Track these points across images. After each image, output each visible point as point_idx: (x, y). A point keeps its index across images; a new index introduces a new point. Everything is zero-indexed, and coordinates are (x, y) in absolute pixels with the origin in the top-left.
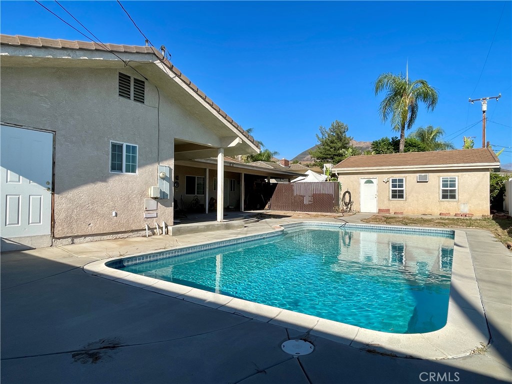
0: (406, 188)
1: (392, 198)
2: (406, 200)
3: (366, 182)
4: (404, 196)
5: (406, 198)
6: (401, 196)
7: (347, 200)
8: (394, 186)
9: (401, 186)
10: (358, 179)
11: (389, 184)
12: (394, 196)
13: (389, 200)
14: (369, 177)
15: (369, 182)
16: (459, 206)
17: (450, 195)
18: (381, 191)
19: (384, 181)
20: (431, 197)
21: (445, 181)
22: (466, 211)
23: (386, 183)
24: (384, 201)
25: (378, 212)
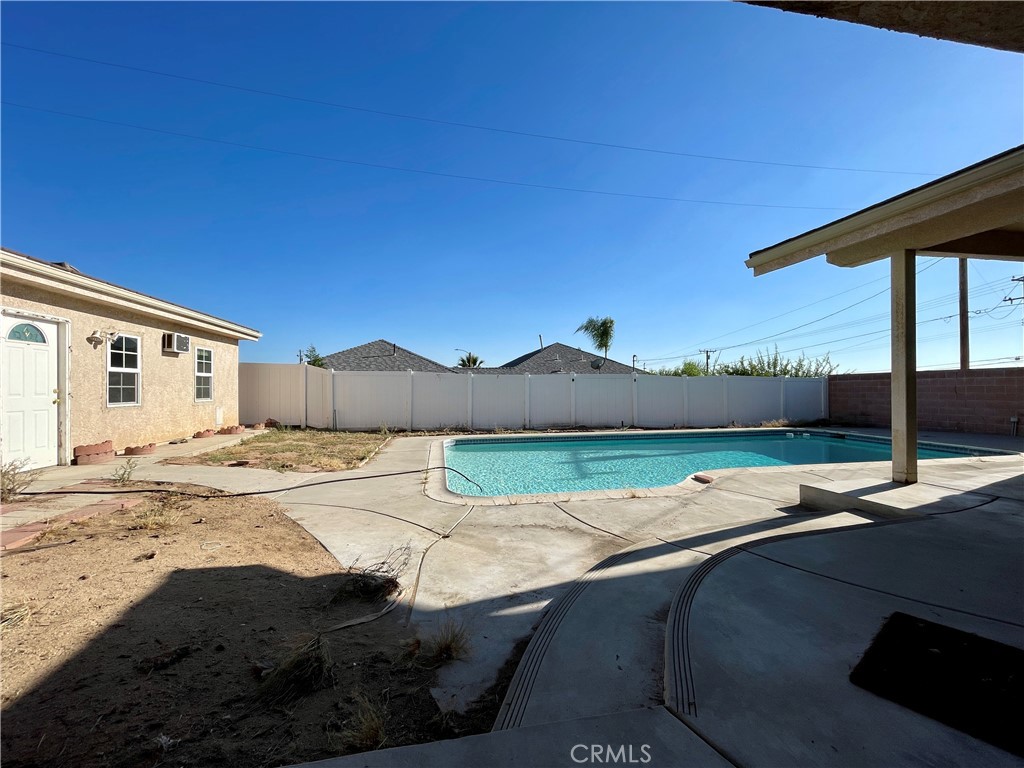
0: (142, 369)
1: (111, 401)
3: (15, 334)
4: (139, 395)
5: (143, 399)
6: (130, 395)
8: (116, 360)
9: (132, 362)
11: (104, 351)
12: (114, 396)
13: (104, 409)
16: (214, 412)
17: (203, 389)
18: (81, 375)
19: (90, 340)
20: (183, 394)
21: (200, 357)
22: (221, 422)
23: (95, 347)
24: (90, 413)
25: (74, 462)
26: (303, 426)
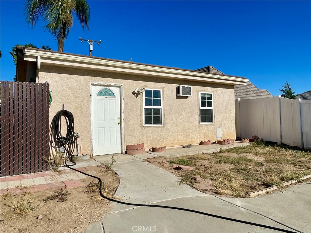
0: (164, 106)
1: (146, 123)
2: (164, 126)
3: (101, 93)
4: (162, 120)
5: (164, 123)
6: (157, 120)
7: (64, 131)
8: (148, 102)
9: (158, 103)
10: (87, 85)
11: (141, 98)
12: (148, 121)
13: (142, 127)
14: (108, 83)
15: (106, 93)
16: (215, 130)
17: (206, 116)
18: (129, 111)
19: (134, 93)
20: (191, 120)
21: (202, 98)
22: (220, 136)
23: (137, 97)
24: (134, 129)
25: (126, 153)
26: (279, 143)
